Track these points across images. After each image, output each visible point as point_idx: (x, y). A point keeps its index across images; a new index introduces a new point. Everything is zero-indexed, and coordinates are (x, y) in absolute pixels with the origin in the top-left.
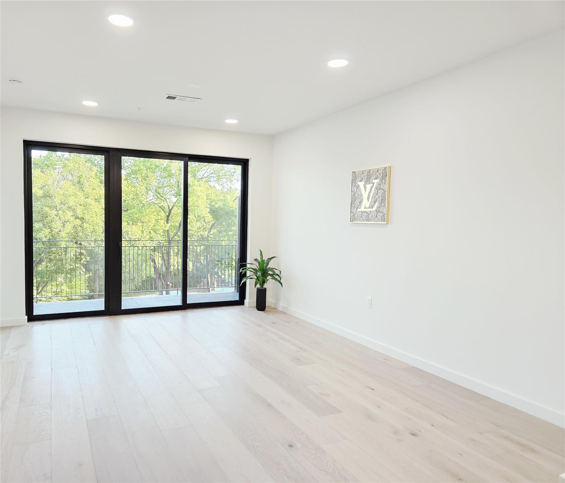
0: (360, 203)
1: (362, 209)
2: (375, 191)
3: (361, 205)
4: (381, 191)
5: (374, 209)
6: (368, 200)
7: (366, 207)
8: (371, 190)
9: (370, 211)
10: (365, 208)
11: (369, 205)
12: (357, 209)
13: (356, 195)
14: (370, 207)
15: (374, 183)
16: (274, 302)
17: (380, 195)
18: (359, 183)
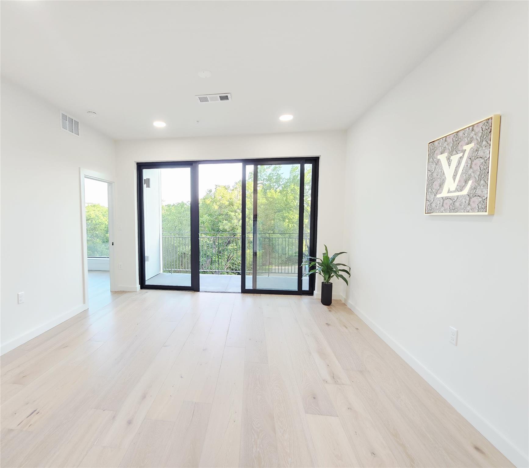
0: (441, 185)
1: (444, 194)
2: (467, 162)
3: (442, 190)
4: (479, 162)
5: (465, 192)
6: (454, 179)
7: (451, 190)
8: (459, 163)
9: (458, 197)
10: (448, 193)
11: (456, 186)
12: (435, 195)
13: (435, 175)
14: (457, 190)
15: (466, 150)
16: (345, 297)
17: (476, 168)
18: (439, 157)
